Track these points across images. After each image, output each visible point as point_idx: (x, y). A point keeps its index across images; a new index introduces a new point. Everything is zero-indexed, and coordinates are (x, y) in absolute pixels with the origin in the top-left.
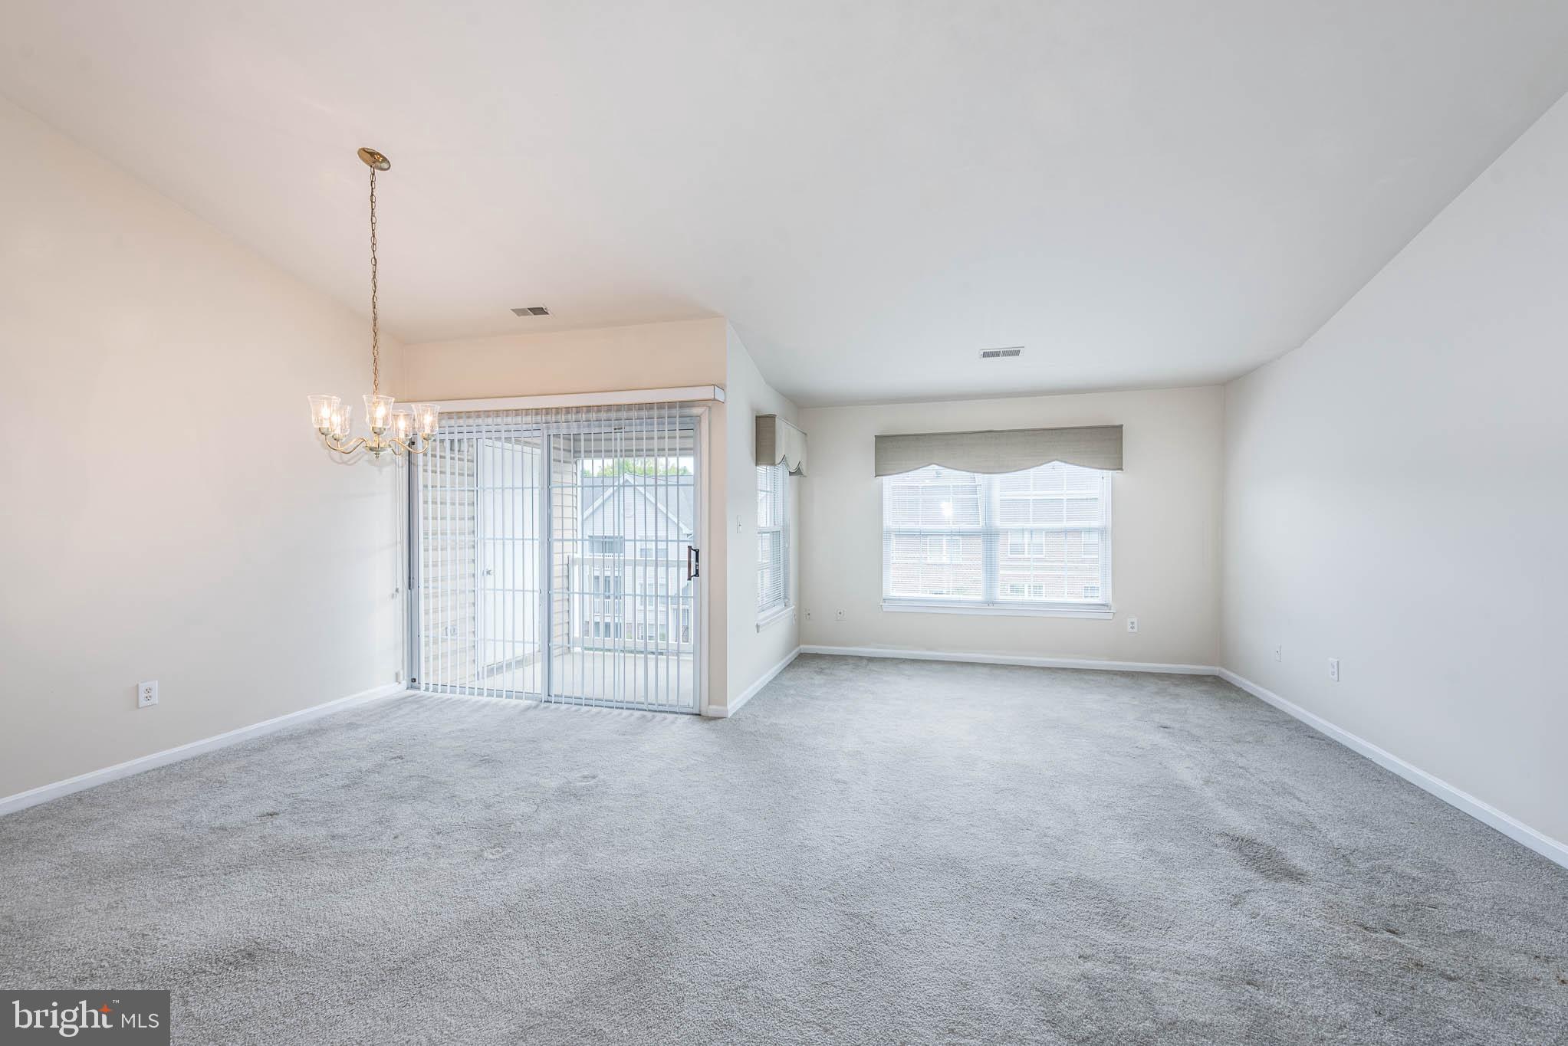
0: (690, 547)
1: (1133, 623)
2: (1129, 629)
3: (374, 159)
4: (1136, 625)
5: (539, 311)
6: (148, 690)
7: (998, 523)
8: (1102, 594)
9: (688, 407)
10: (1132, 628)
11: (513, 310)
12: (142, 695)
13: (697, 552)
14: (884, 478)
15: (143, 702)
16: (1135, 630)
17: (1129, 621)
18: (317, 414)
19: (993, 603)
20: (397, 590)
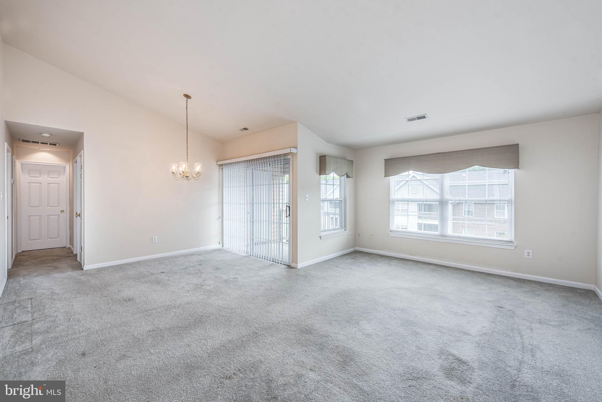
0: (287, 206)
1: (528, 253)
2: (526, 256)
3: (187, 96)
4: (531, 254)
5: (246, 129)
6: (155, 239)
7: (447, 196)
8: (509, 236)
9: (286, 156)
10: (528, 256)
11: (240, 130)
12: (154, 240)
13: (289, 207)
14: (390, 177)
15: (154, 242)
16: (531, 257)
17: (526, 251)
18: (172, 168)
19: (444, 236)
20: (219, 217)
